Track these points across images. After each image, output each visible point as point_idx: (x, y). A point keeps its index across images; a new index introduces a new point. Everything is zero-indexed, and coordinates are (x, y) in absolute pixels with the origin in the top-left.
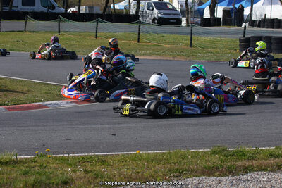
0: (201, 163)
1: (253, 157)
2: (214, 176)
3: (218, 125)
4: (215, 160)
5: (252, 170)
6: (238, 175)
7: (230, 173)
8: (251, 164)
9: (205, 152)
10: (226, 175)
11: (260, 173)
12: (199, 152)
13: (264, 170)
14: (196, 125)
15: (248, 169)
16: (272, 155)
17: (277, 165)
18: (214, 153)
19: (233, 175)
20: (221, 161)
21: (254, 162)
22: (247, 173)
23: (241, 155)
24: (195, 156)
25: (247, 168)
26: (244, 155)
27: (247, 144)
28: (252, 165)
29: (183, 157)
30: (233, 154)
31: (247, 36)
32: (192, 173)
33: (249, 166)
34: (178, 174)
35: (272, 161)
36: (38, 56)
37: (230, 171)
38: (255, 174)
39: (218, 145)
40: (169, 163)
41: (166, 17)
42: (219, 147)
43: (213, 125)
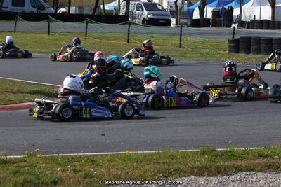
0: (190, 163)
1: (242, 157)
2: (203, 176)
3: (207, 125)
4: (204, 160)
5: (241, 170)
6: (227, 175)
8: (239, 164)
9: (194, 152)
10: (216, 176)
11: (249, 173)
12: (188, 153)
13: (253, 170)
14: (186, 125)
15: (237, 170)
16: (261, 156)
17: (266, 166)
18: (203, 153)
19: (222, 176)
20: (211, 161)
21: (243, 162)
22: (236, 173)
23: (231, 155)
24: (184, 156)
25: (236, 168)
26: (233, 155)
27: (236, 144)
28: (241, 165)
29: (173, 157)
30: (222, 154)
31: (236, 37)
32: (182, 173)
33: (238, 166)
34: (167, 174)
35: (261, 161)
36: (59, 58)
37: (219, 172)
38: (243, 174)
39: (207, 145)
40: (158, 163)
41: (155, 17)
42: (208, 147)
43: (202, 125)
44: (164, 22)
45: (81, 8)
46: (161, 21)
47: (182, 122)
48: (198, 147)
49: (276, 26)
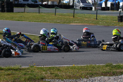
0: (101, 71)
2: (107, 76)
4: (107, 69)
6: (117, 76)
7: (114, 75)
9: (103, 66)
10: (112, 76)
12: (100, 66)
18: (107, 66)
20: (110, 69)
22: (121, 75)
23: (119, 67)
24: (98, 67)
25: (121, 73)
27: (121, 62)
29: (93, 68)
30: (115, 66)
31: (121, 15)
32: (97, 74)
34: (91, 75)
37: (114, 74)
39: (109, 62)
40: (87, 70)
41: (85, 6)
43: (106, 54)
44: (89, 8)
45: (53, 2)
46: (88, 8)
47: (98, 52)
48: (104, 64)
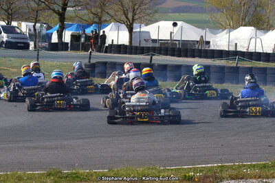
1: (86, 179)
3: (57, 148)
4: (50, 181)
12: (34, 174)
14: (36, 148)
18: (49, 175)
23: (75, 177)
26: (78, 177)
27: (82, 166)
29: (20, 178)
30: (67, 176)
31: (93, 61)
39: (54, 167)
41: (14, 41)
42: (54, 169)
43: (52, 149)
47: (33, 145)
48: (45, 169)
49: (133, 51)
